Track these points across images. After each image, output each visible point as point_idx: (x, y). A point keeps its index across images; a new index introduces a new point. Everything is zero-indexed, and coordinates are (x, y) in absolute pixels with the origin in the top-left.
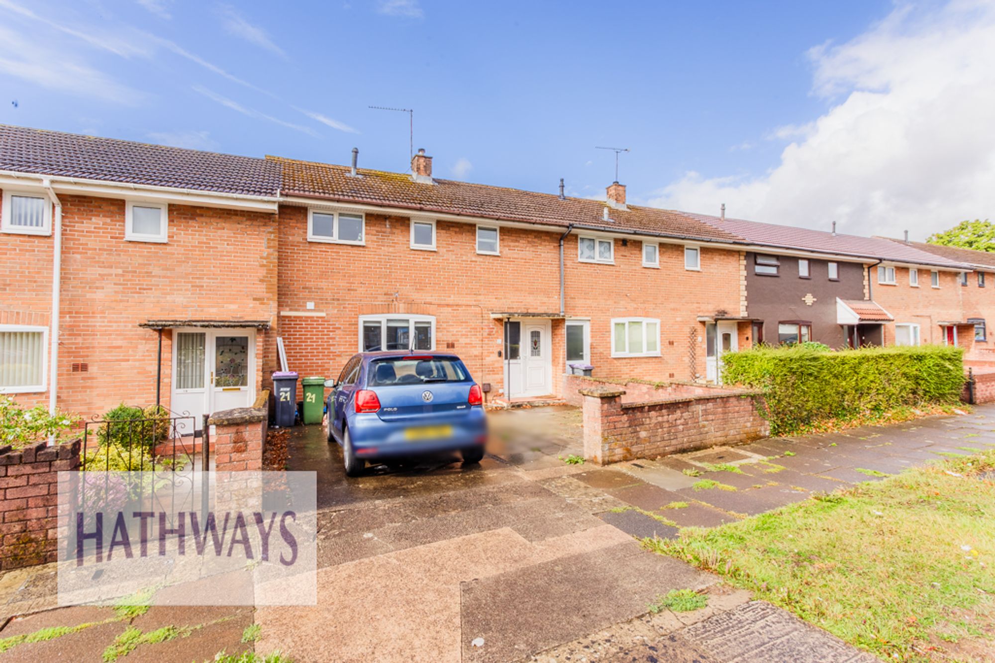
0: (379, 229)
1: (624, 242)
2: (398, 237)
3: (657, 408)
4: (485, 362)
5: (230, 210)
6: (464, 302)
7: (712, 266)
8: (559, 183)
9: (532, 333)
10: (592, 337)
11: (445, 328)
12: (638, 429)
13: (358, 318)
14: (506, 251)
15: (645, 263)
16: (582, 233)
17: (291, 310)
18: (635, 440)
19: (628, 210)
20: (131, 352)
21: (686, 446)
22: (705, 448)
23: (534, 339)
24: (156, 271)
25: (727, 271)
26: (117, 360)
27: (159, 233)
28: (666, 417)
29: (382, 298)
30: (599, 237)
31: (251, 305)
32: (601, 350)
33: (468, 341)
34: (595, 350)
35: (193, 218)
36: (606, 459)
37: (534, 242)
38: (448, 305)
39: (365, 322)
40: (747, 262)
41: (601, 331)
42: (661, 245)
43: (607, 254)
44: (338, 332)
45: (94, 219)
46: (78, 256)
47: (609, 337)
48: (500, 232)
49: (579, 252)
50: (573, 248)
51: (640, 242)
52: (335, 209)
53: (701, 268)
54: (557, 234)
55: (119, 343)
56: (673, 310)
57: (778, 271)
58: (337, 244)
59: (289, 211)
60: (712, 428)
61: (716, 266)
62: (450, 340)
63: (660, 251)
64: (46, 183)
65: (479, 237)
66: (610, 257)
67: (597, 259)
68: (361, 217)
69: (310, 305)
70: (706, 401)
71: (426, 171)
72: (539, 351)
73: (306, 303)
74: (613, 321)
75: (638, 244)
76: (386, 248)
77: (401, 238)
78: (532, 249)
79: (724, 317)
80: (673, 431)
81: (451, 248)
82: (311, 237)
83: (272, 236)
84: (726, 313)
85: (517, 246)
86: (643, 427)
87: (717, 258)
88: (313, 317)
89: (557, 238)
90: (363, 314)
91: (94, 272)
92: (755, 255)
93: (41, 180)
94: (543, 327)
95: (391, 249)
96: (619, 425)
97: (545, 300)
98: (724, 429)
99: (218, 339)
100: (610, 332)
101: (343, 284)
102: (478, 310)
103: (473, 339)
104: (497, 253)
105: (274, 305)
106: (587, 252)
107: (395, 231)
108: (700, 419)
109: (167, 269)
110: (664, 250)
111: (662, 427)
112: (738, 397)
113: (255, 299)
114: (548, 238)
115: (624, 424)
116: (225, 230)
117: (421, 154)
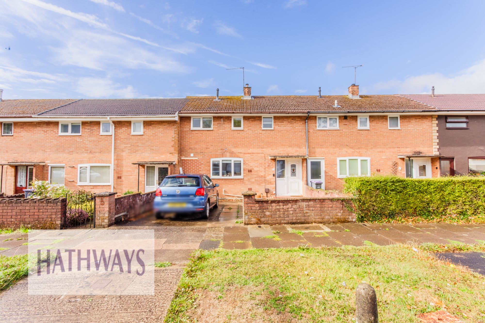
0: (218, 123)
1: (346, 118)
2: (227, 125)
3: (276, 202)
4: (266, 179)
5: (162, 121)
6: (256, 152)
7: (409, 126)
8: (319, 90)
9: (292, 165)
10: (325, 167)
11: (247, 164)
12: (265, 211)
13: (210, 159)
14: (277, 127)
15: (359, 127)
16: (318, 115)
17: (185, 157)
18: (263, 216)
19: (360, 98)
20: (133, 173)
21: (294, 221)
22: (308, 223)
23: (293, 168)
24: (140, 145)
25: (421, 128)
26: (129, 176)
27: (141, 132)
28: (282, 207)
29: (219, 151)
30: (329, 116)
31: (169, 156)
32: (331, 174)
33: (258, 169)
34: (327, 174)
35: (150, 125)
36: (247, 222)
37: (292, 122)
38: (249, 153)
39: (213, 161)
40: (438, 122)
41: (332, 164)
42: (371, 117)
43: (335, 125)
44: (202, 165)
45: (123, 129)
46: (119, 141)
47: (336, 166)
48: (274, 119)
49: (317, 125)
50: (313, 123)
51: (357, 116)
52: (201, 116)
53: (401, 127)
54: (304, 117)
55: (130, 169)
56: (380, 152)
57: (467, 126)
58: (202, 130)
59: (184, 119)
60: (313, 214)
61: (412, 126)
62: (250, 169)
63: (370, 120)
64: (108, 119)
65: (263, 122)
66: (337, 126)
67: (328, 128)
68: (211, 118)
69: (192, 155)
70: (309, 201)
71: (248, 93)
72: (295, 174)
73: (190, 154)
74: (338, 159)
75: (355, 118)
76: (221, 130)
77: (228, 125)
78: (290, 125)
79: (419, 156)
80: (286, 213)
81: (250, 128)
82: (192, 128)
83: (176, 129)
84: (421, 153)
85: (283, 125)
86: (267, 210)
87: (413, 121)
88: (193, 160)
89: (304, 119)
90: (212, 158)
91: (123, 146)
92: (446, 117)
93: (107, 118)
94: (298, 162)
95: (223, 131)
96: (253, 208)
97: (298, 149)
98: (321, 215)
99: (159, 168)
100: (336, 164)
101: (204, 146)
102: (263, 155)
103: (260, 168)
104: (272, 129)
105: (177, 155)
106: (322, 124)
107: (225, 123)
108: (305, 209)
109: (143, 144)
110: (373, 119)
111: (279, 211)
112: (332, 200)
113: (170, 153)
114: (300, 119)
115: (257, 208)
116: (161, 129)
117: (247, 86)
